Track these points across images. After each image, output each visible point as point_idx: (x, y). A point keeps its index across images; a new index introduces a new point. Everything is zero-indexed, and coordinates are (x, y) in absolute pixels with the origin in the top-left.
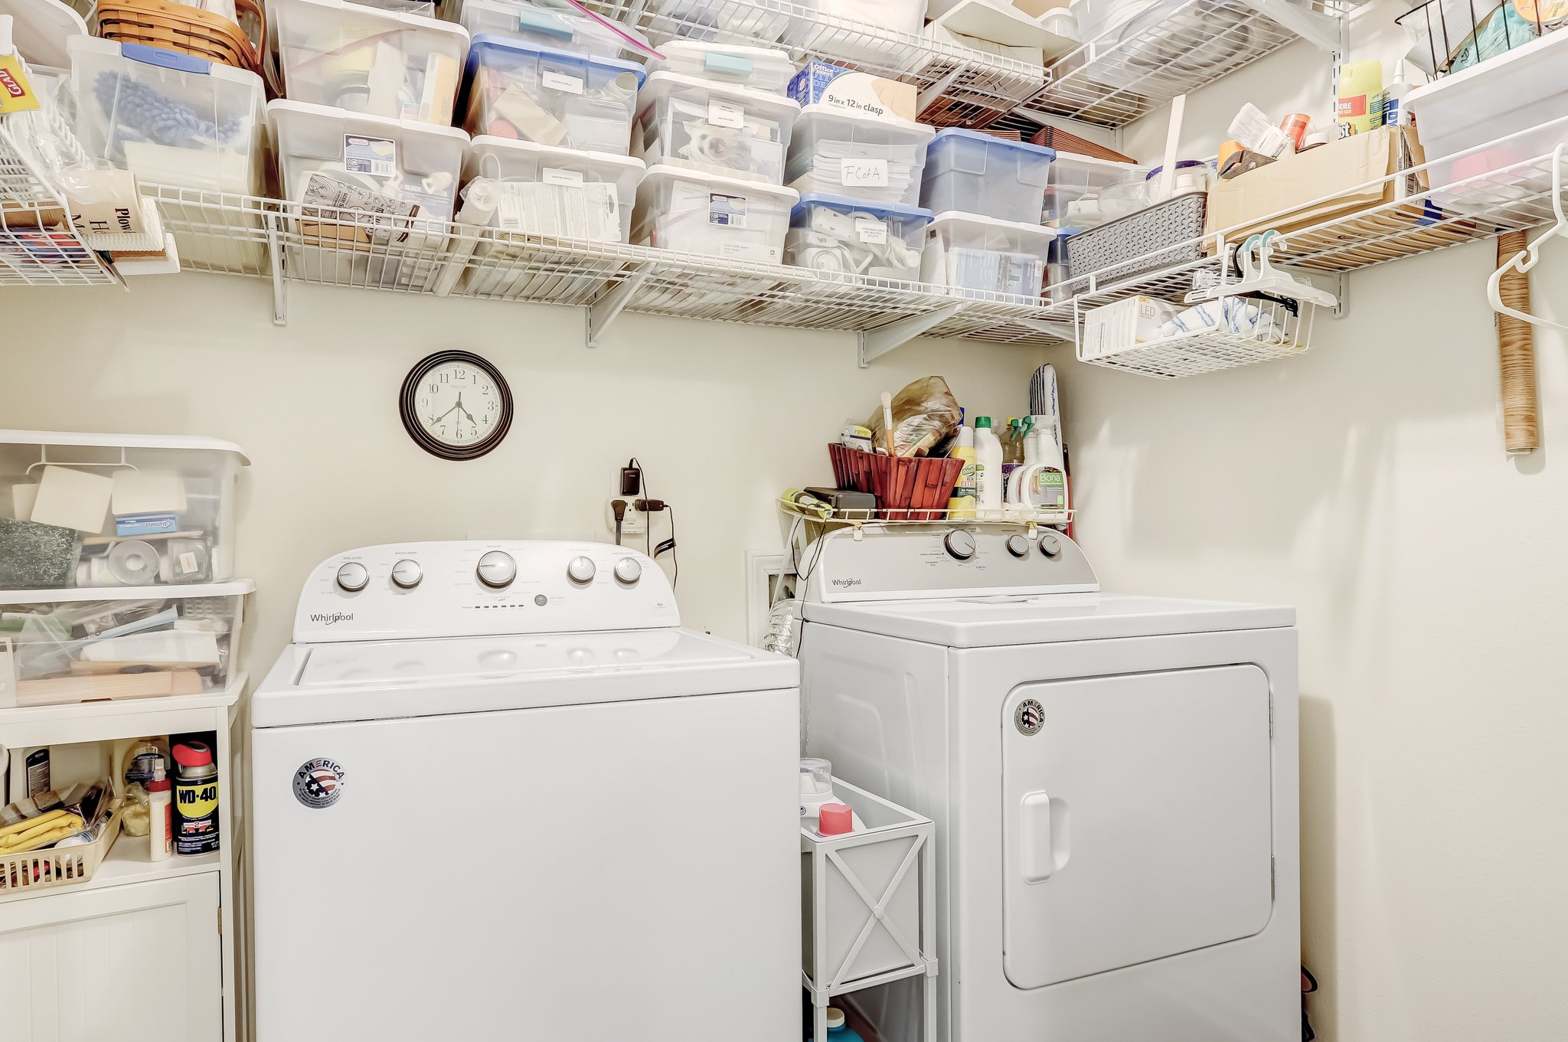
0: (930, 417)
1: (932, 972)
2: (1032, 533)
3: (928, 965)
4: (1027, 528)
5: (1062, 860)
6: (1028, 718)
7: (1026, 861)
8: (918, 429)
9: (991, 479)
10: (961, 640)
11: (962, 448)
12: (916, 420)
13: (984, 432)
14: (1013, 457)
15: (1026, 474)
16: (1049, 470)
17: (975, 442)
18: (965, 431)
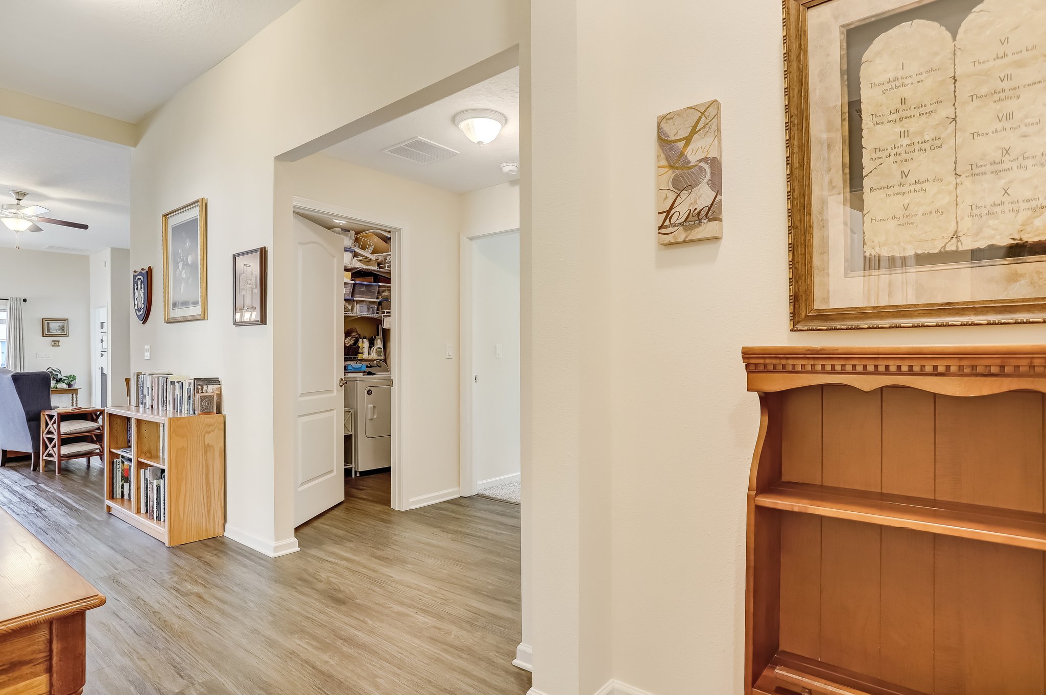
0: (353, 337)
1: (353, 434)
2: (375, 362)
3: (353, 433)
4: (374, 360)
5: (375, 417)
6: (369, 392)
7: (369, 416)
8: (350, 340)
9: (366, 350)
10: (358, 379)
11: (360, 344)
12: (350, 338)
13: (365, 340)
14: (371, 344)
15: (374, 349)
16: (379, 348)
17: (363, 342)
18: (360, 340)
